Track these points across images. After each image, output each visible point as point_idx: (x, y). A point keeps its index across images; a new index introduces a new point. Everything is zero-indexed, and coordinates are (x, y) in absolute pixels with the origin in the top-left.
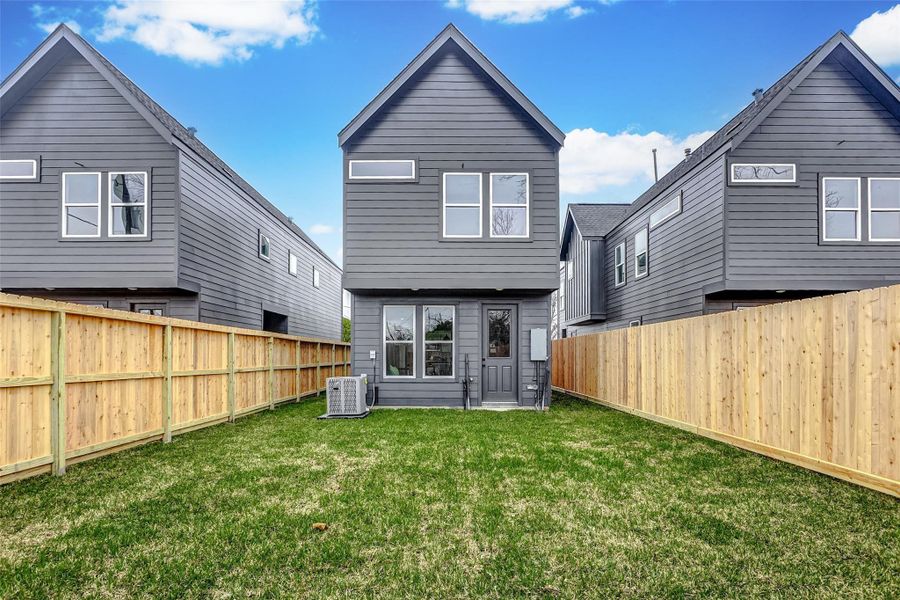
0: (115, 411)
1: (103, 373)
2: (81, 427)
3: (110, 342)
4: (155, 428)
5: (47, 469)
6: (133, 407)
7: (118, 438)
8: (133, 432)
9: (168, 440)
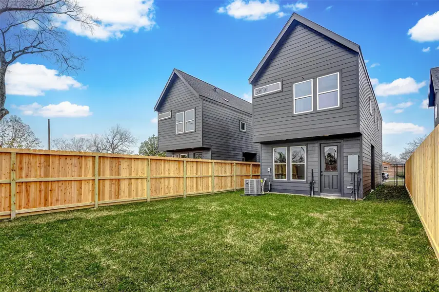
0: (166, 186)
1: (162, 176)
2: (155, 191)
3: (165, 167)
4: (181, 193)
5: (145, 201)
6: (173, 186)
7: (167, 194)
8: (172, 193)
9: (185, 197)
